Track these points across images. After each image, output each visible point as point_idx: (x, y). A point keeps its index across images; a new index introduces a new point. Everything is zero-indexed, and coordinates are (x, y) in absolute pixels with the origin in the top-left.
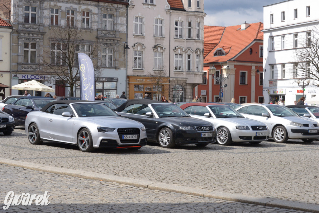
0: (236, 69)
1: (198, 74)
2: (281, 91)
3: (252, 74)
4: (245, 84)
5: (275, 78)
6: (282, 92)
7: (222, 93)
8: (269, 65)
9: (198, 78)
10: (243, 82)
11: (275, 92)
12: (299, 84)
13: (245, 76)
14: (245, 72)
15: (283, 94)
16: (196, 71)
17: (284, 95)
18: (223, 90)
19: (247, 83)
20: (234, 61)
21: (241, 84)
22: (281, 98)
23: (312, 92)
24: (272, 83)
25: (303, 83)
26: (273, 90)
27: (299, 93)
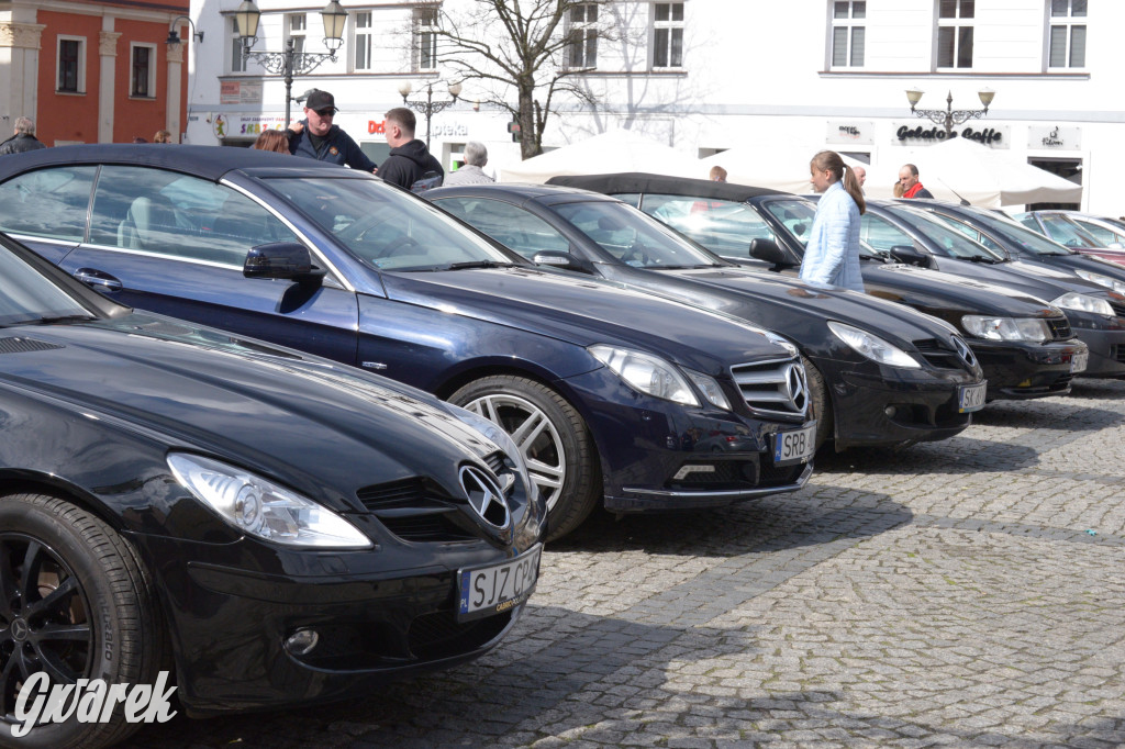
0: (45, 26)
2: (282, 123)
3: (102, 51)
4: (75, 90)
5: (248, 71)
8: (224, 13)
10: (69, 84)
11: (250, 127)
12: (408, 99)
13: (75, 59)
14: (77, 43)
19: (82, 86)
21: (61, 89)
23: (448, 133)
24: (236, 89)
25: (430, 93)
26: (244, 119)
27: (378, 132)
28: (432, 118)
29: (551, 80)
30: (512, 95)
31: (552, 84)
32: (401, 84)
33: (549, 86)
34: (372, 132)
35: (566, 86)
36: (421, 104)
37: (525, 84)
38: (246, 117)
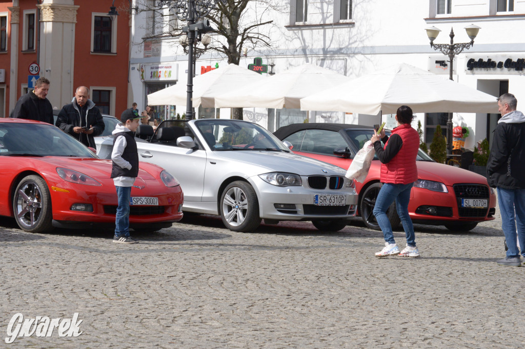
0: (79, 7)
2: (167, 70)
5: (157, 32)
6: (170, 74)
11: (154, 73)
15: (172, 78)
18: (38, 67)
21: (95, 51)
24: (150, 46)
26: (151, 68)
31: (244, 34)
38: (153, 66)
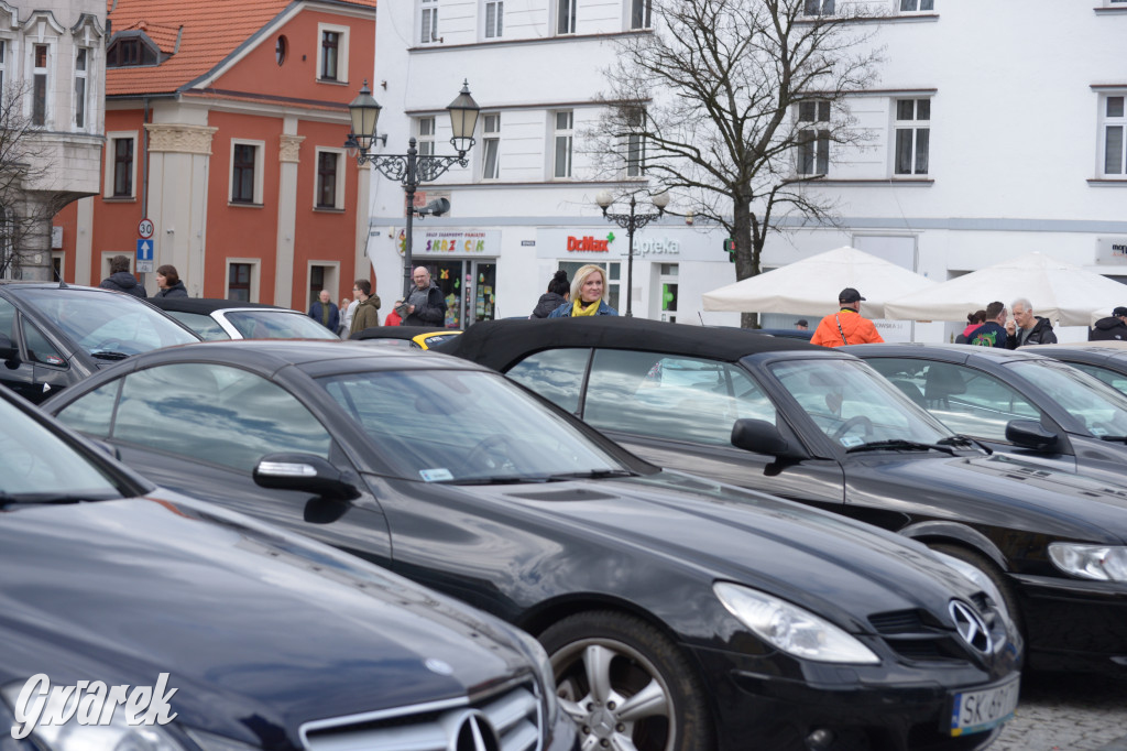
0: (217, 129)
1: (81, 146)
2: (472, 239)
3: (283, 156)
4: (250, 200)
6: (480, 246)
7: (150, 244)
8: (408, 113)
9: (80, 164)
10: (243, 194)
11: (437, 243)
12: (609, 211)
13: (251, 166)
14: (253, 148)
15: (487, 252)
16: (74, 128)
17: (494, 259)
18: (152, 225)
19: (259, 198)
20: (207, 90)
21: (234, 200)
22: (469, 272)
23: (657, 251)
24: (421, 200)
25: (633, 204)
26: (429, 235)
27: (579, 250)
28: (635, 234)
29: (771, 190)
30: (726, 206)
31: (772, 194)
32: (601, 194)
33: (768, 196)
34: (570, 249)
35: (788, 196)
36: (623, 217)
37: (741, 194)
38: (432, 232)
